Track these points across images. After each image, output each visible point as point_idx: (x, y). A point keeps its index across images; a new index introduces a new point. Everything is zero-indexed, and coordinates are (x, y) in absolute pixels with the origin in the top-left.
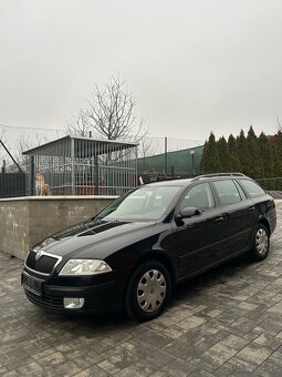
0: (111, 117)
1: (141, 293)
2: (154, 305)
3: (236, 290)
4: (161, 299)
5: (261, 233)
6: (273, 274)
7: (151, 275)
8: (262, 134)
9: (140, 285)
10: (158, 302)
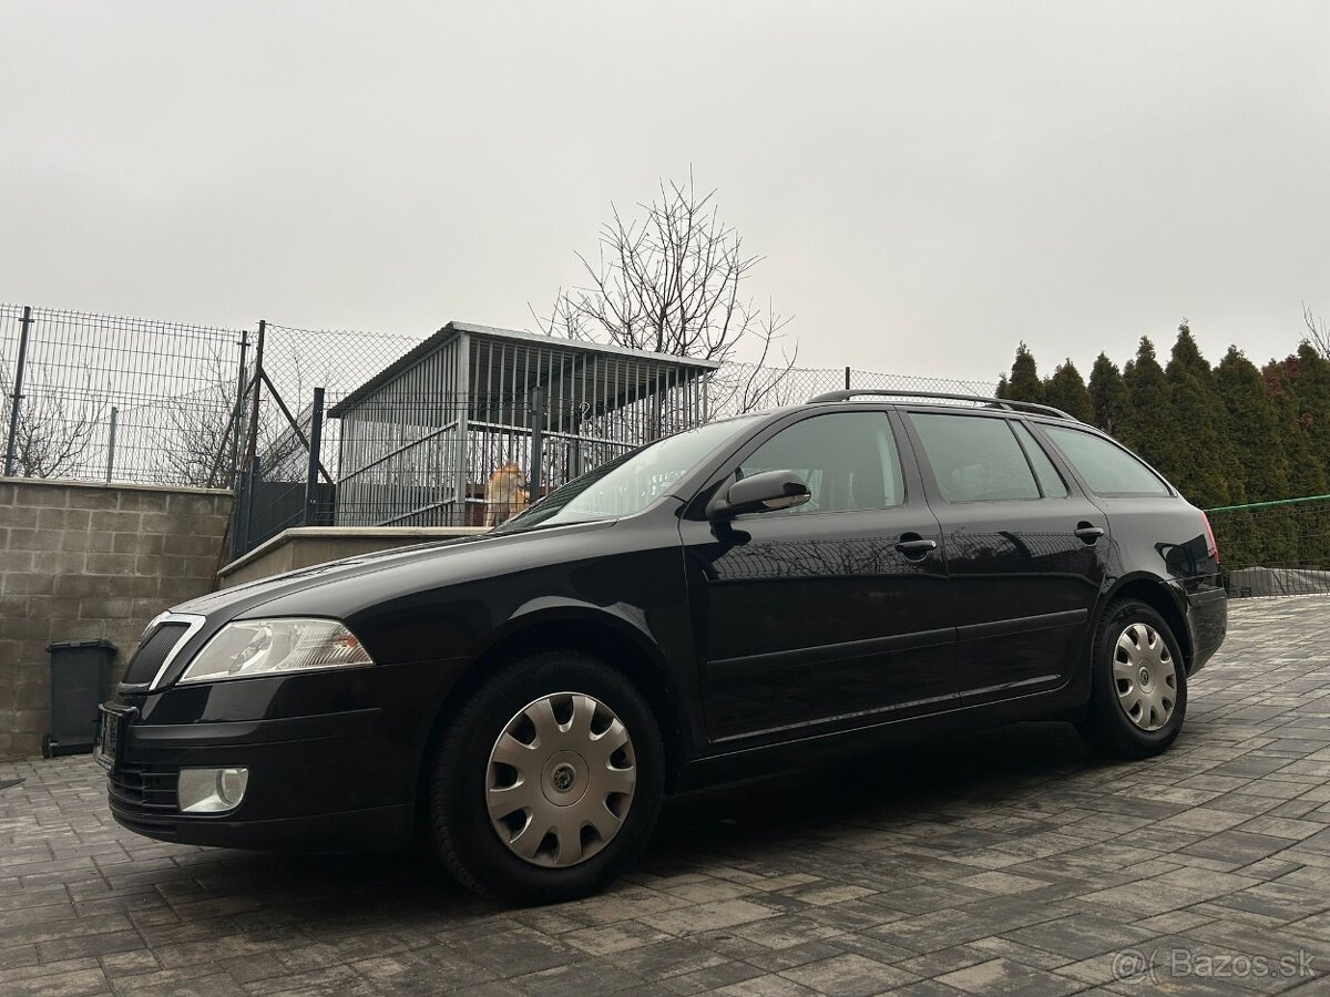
0: (664, 315)
1: (506, 775)
2: (569, 842)
3: (986, 841)
4: (609, 824)
5: (1137, 639)
6: (1177, 796)
7: (563, 710)
8: (1233, 358)
9: (504, 741)
10: (588, 834)
